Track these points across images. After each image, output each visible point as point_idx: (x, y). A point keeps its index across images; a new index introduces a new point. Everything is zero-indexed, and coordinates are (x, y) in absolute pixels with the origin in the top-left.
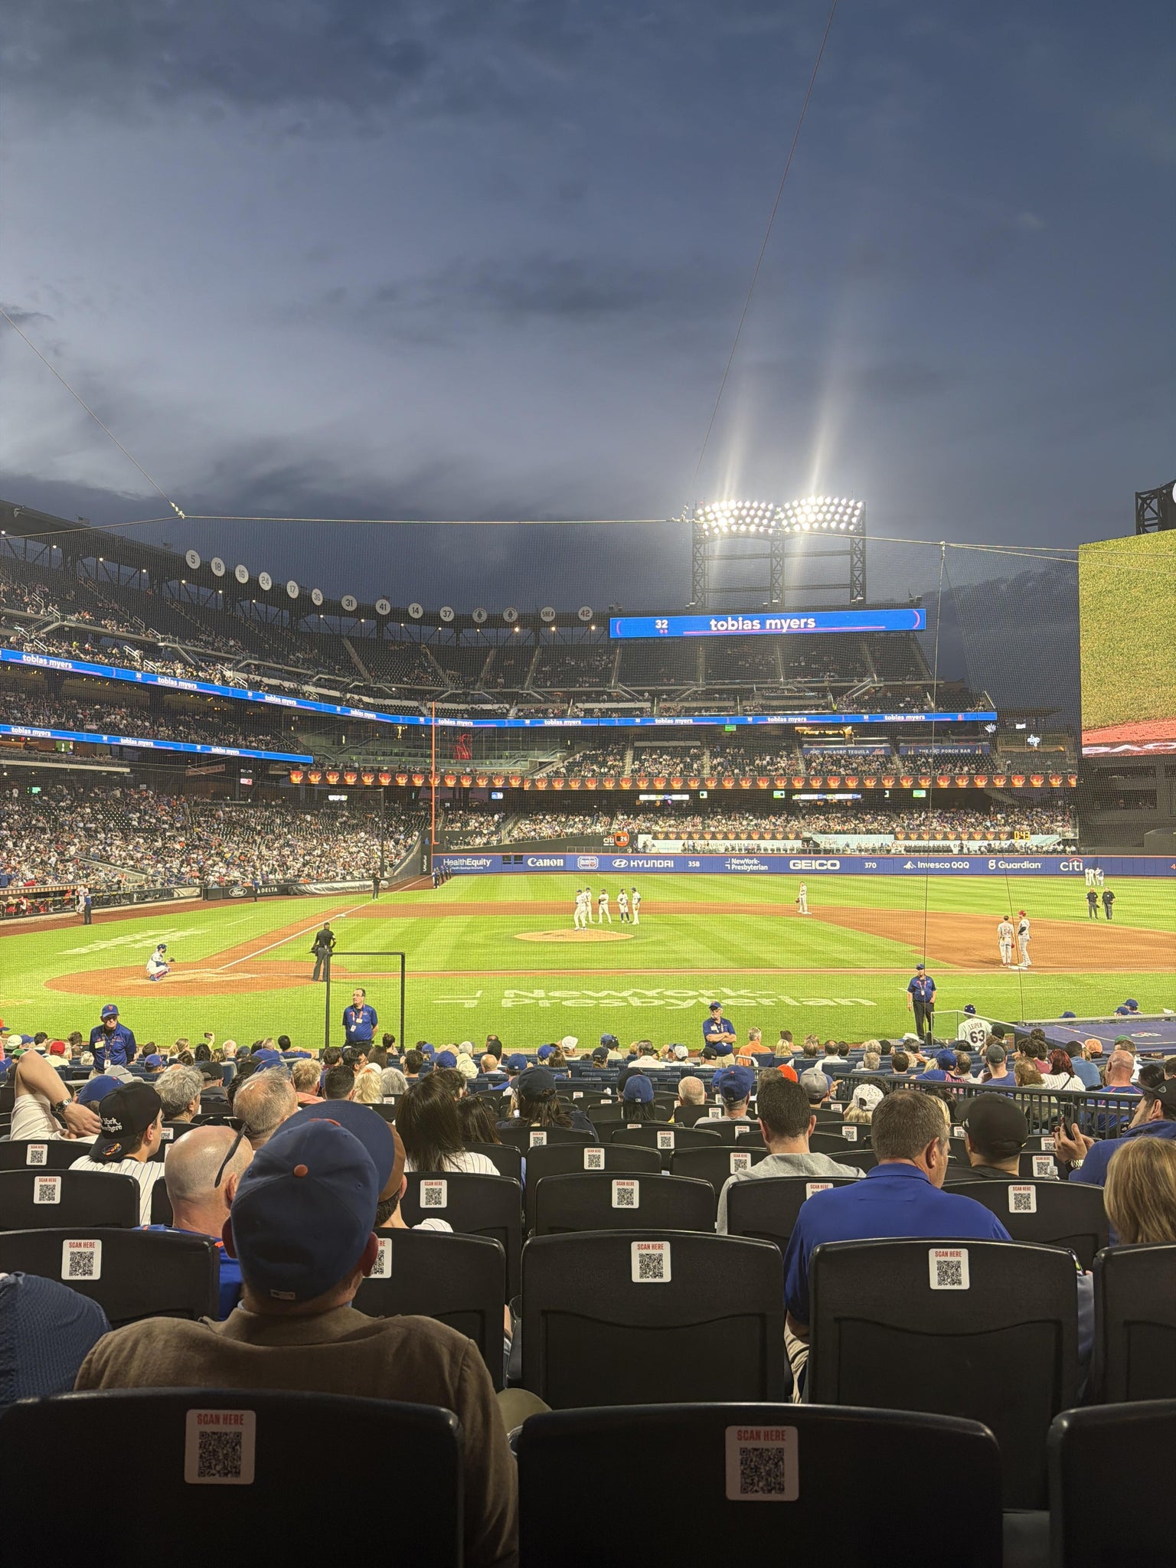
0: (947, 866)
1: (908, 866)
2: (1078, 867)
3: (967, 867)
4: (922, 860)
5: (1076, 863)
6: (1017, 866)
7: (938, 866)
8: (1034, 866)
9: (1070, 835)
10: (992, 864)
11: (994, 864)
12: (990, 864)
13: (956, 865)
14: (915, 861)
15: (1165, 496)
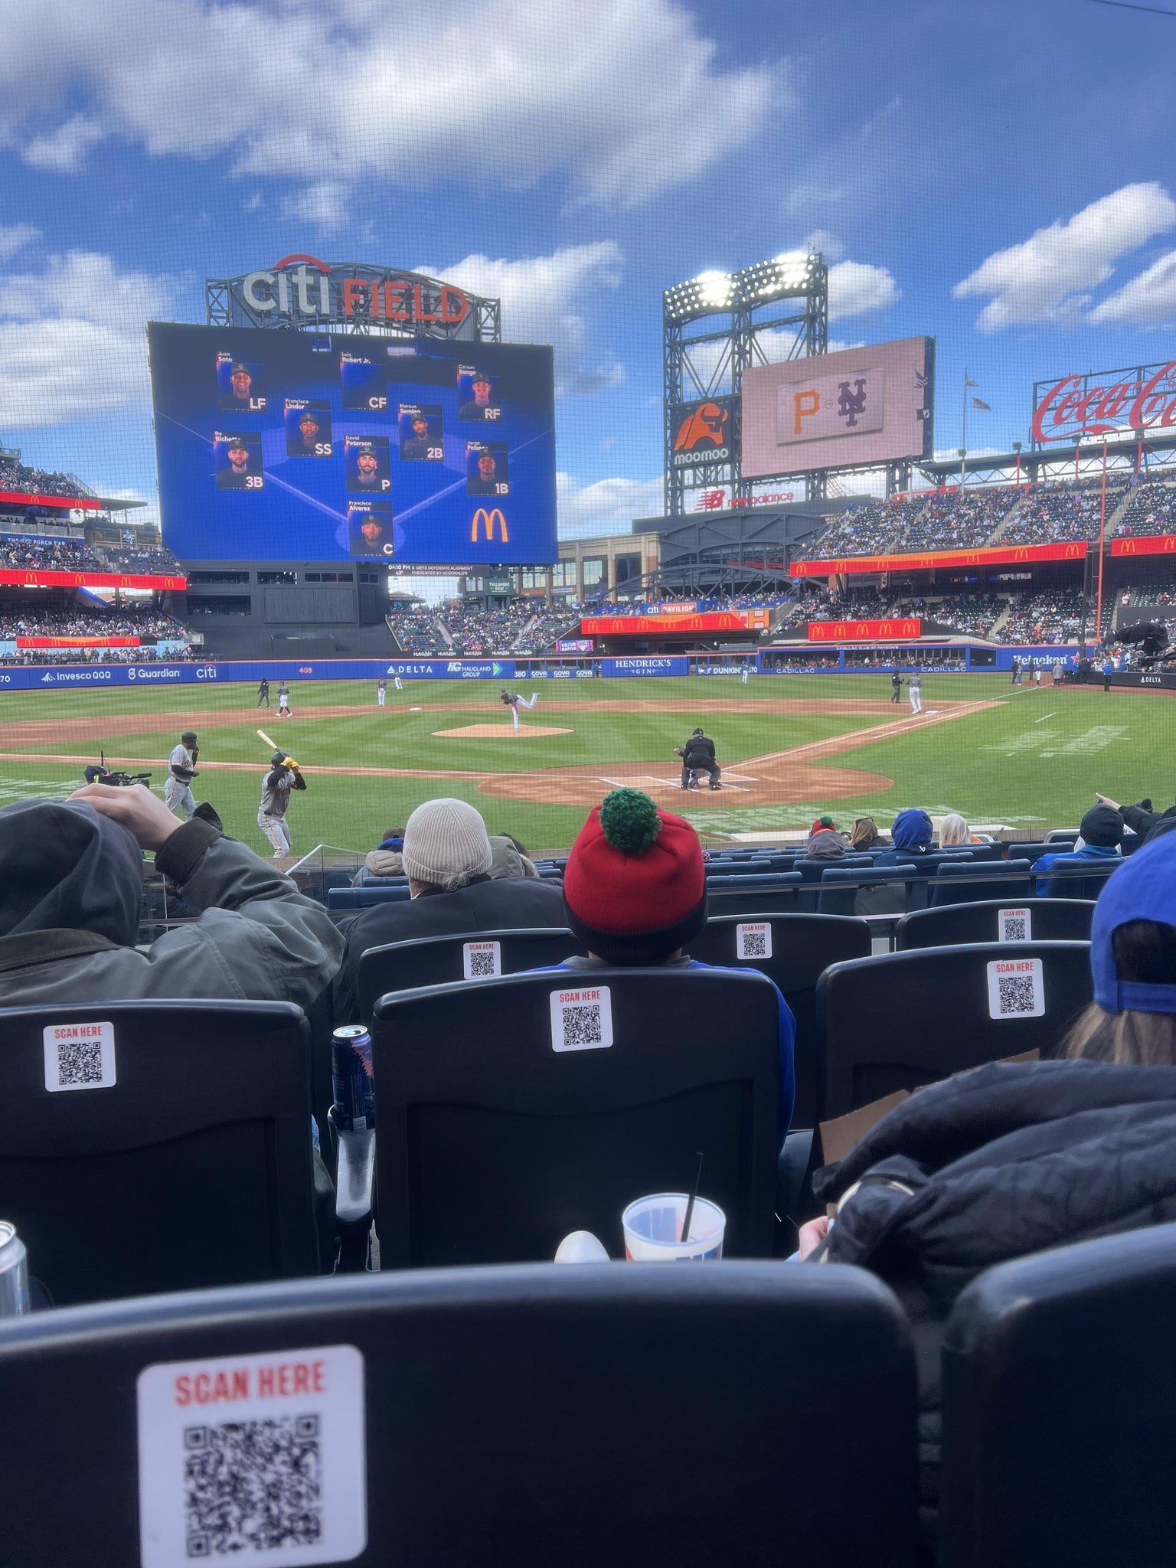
0: (88, 676)
1: (47, 678)
2: (212, 673)
3: (109, 677)
4: (62, 671)
5: (210, 670)
6: (156, 674)
7: (78, 677)
8: (175, 673)
9: (198, 639)
10: (132, 673)
11: (133, 674)
12: (130, 674)
13: (97, 675)
14: (53, 672)
15: (234, 290)
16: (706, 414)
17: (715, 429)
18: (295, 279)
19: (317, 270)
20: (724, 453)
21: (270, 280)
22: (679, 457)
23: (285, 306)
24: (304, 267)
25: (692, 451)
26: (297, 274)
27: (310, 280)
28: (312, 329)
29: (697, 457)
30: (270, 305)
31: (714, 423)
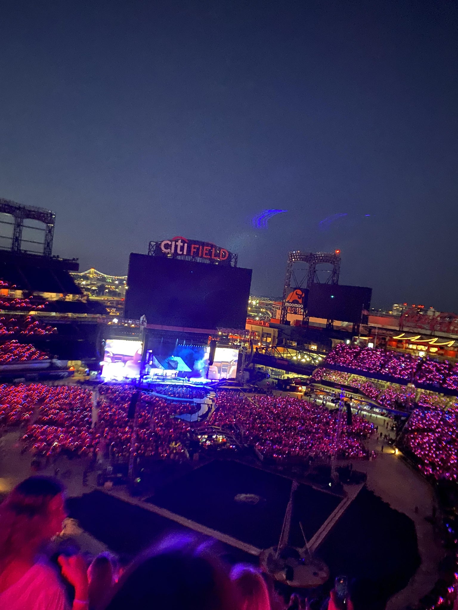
15: (158, 245)
16: (297, 293)
17: (299, 298)
18: (177, 243)
19: (183, 242)
20: (302, 306)
21: (170, 243)
22: (287, 303)
23: (173, 251)
24: (180, 240)
25: (292, 303)
26: (178, 242)
27: (182, 244)
28: (179, 258)
29: (293, 305)
30: (169, 250)
31: (299, 296)
